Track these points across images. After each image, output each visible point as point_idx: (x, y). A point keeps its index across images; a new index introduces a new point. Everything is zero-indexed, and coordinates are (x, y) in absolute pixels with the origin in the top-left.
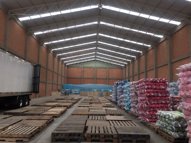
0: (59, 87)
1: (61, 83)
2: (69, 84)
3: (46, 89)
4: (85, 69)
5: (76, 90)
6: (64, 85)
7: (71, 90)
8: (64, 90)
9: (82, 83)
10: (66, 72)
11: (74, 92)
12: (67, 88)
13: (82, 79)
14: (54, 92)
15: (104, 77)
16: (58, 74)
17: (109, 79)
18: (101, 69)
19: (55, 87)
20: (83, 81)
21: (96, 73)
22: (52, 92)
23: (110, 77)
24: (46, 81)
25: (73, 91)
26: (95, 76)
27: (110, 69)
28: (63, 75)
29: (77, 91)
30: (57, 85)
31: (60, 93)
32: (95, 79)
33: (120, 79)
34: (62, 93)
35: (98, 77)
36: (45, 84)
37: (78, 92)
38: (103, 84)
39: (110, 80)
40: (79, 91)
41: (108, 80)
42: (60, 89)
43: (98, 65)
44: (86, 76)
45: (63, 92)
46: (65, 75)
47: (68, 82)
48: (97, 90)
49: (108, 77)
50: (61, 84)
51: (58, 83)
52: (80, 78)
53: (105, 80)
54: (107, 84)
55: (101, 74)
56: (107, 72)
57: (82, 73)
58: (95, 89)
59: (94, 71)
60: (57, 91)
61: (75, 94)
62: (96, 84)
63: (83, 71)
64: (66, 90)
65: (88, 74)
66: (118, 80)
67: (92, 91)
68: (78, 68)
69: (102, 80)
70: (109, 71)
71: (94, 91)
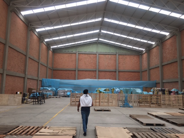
1: (38, 77)
2: (54, 79)
4: (82, 56)
5: (66, 89)
6: (44, 81)
7: (57, 89)
8: (44, 89)
9: (76, 78)
10: (50, 60)
11: (63, 94)
12: (50, 86)
13: (77, 71)
15: (112, 69)
16: (26, 56)
17: (119, 72)
18: (107, 56)
20: (78, 74)
21: (99, 62)
23: (121, 69)
25: (61, 91)
26: (97, 68)
27: (121, 57)
29: (67, 92)
32: (97, 72)
33: (137, 72)
35: (102, 69)
37: (69, 93)
38: (110, 79)
39: (121, 74)
40: (70, 91)
41: (117, 72)
43: (102, 49)
44: (83, 67)
46: (47, 64)
48: (105, 90)
49: (117, 69)
51: (25, 74)
52: (74, 69)
53: (113, 73)
54: (116, 80)
55: (107, 63)
56: (115, 61)
57: (77, 62)
58: (101, 88)
59: (96, 59)
60: (18, 93)
61: (63, 97)
62: (99, 80)
63: (78, 58)
64: (48, 90)
65: (85, 63)
66: (133, 74)
67: (97, 91)
68: (71, 54)
69: (108, 73)
70: (119, 59)
71: (101, 90)
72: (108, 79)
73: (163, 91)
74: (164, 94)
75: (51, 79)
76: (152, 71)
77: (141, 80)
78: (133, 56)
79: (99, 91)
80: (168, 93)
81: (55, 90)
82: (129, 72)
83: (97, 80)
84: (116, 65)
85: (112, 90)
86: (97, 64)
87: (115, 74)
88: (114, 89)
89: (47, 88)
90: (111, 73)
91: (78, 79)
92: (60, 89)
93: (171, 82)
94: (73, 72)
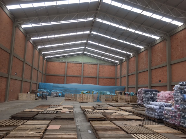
0: (34, 87)
1: (37, 81)
2: (48, 83)
3: (6, 89)
4: (70, 65)
5: (58, 91)
6: (41, 84)
7: (51, 91)
8: (41, 91)
9: (65, 82)
10: (44, 67)
11: (55, 94)
12: (45, 89)
13: (65, 77)
14: (23, 94)
15: (94, 76)
16: (32, 67)
17: (99, 78)
18: (90, 65)
19: (26, 86)
20: (67, 79)
21: (83, 70)
22: (20, 95)
23: (101, 76)
24: (9, 74)
25: (54, 92)
26: (82, 74)
27: (101, 66)
28: (40, 69)
29: (58, 93)
30: (29, 83)
31: (33, 96)
32: (82, 78)
33: (113, 79)
34: (37, 96)
35: (86, 75)
36: (5, 79)
37: (60, 94)
38: (92, 83)
39: (101, 80)
40: (61, 93)
41: (98, 79)
42: (35, 90)
43: (86, 60)
44: (70, 73)
45: (38, 93)
46: (43, 71)
47: (47, 81)
48: (87, 92)
49: (98, 75)
50: (36, 83)
51: (31, 80)
52: (63, 75)
53: (95, 79)
54: (96, 85)
55: (90, 71)
56: (97, 69)
57: (66, 70)
58: (84, 90)
59: (81, 68)
60: (29, 93)
61: (56, 97)
62: (83, 84)
63: (67, 66)
64: (44, 91)
65: (73, 71)
66: (110, 80)
67: (81, 93)
68: (61, 63)
69: (90, 79)
70: (99, 68)
71: (84, 92)
72: (90, 84)
73: (121, 94)
74: (122, 95)
75: (46, 83)
76: (122, 79)
77: (116, 86)
78: (110, 66)
79: (83, 93)
80: (124, 94)
81: (49, 91)
82: (106, 78)
83: (81, 84)
84: (97, 73)
85: (92, 92)
86: (82, 72)
87: (96, 79)
88: (93, 92)
89: (43, 90)
90: (93, 79)
91: (66, 83)
92: (53, 91)
93: (132, 87)
94: (62, 78)
